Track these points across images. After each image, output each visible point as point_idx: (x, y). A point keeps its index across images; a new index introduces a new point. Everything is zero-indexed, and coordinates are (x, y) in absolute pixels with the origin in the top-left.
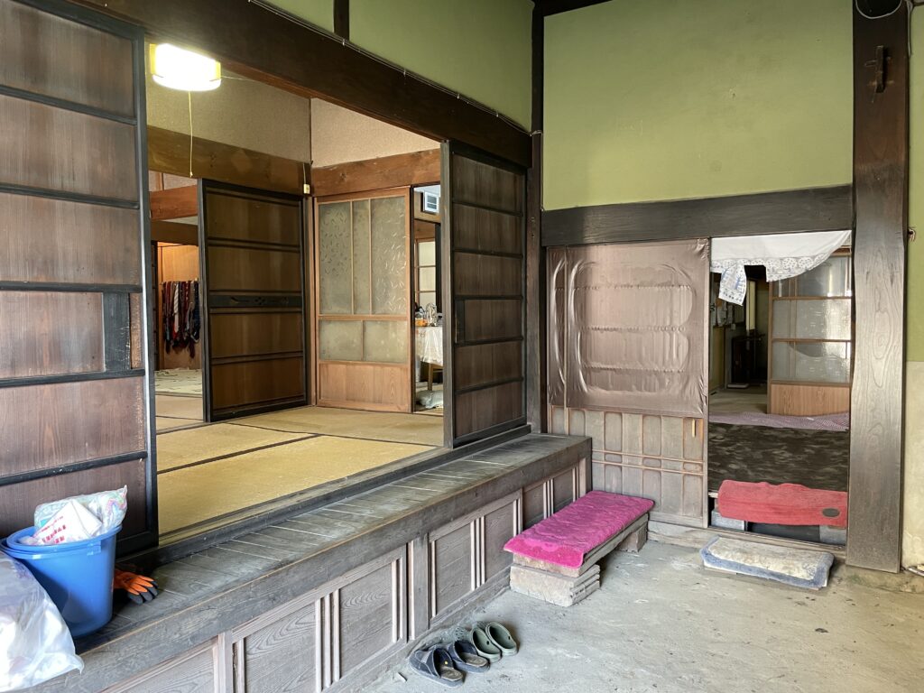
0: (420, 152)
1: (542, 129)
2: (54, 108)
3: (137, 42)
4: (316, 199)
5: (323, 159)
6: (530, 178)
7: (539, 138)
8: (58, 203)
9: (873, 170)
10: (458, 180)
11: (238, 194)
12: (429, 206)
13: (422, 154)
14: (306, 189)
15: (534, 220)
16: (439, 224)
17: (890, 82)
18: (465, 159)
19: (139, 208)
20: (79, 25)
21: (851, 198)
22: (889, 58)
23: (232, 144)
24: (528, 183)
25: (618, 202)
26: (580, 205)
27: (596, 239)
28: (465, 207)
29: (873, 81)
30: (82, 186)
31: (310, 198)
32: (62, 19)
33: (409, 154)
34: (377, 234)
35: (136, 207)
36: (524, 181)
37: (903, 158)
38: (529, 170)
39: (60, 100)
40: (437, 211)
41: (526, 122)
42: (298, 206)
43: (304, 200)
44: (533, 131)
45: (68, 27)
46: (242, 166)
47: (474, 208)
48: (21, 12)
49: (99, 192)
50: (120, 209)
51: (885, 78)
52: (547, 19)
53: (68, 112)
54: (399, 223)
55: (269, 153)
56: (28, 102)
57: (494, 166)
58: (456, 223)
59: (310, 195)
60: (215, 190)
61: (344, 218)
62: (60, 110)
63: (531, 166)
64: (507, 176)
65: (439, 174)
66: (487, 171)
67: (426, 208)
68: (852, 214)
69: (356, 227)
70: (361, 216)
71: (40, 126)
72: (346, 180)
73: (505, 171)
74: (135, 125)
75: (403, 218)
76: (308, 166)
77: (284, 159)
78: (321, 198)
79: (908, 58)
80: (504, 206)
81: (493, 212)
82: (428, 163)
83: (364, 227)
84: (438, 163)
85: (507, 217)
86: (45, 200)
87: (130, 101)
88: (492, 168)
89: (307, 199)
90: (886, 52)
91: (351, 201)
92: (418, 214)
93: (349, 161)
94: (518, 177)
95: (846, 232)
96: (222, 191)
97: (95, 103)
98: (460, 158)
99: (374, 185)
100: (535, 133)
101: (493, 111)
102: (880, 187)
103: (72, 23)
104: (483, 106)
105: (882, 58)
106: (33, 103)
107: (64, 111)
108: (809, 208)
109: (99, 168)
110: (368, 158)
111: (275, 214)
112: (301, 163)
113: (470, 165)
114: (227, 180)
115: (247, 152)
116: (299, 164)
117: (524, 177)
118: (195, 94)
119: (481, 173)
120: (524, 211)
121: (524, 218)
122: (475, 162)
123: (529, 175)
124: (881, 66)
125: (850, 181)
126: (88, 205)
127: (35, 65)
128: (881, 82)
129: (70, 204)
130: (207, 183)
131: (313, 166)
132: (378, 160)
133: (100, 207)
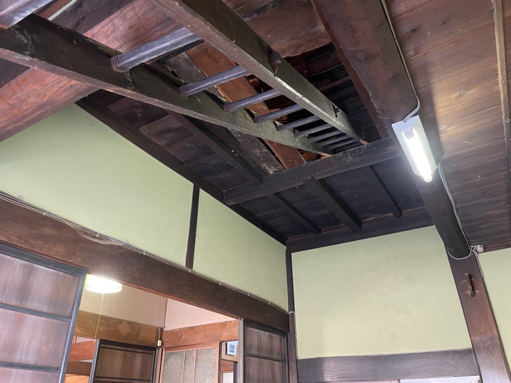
0: (226, 322)
1: (294, 310)
2: (27, 315)
3: (82, 277)
4: (164, 349)
5: (170, 325)
6: (289, 339)
7: (293, 315)
8: (14, 370)
9: (481, 340)
10: (248, 342)
11: (119, 348)
12: (230, 351)
13: (228, 323)
14: (159, 343)
15: (293, 365)
16: (237, 363)
17: (477, 291)
18: (252, 329)
19: (60, 372)
20: (54, 271)
21: (474, 356)
22: (473, 279)
23: (121, 318)
24: (288, 342)
25: (342, 355)
26: (319, 357)
27: (331, 379)
28: (252, 358)
29: (468, 290)
30: (31, 360)
31: (161, 349)
32: (45, 268)
33: (220, 323)
34: (198, 371)
35: (59, 371)
36: (286, 341)
37: (496, 334)
38: (288, 333)
39: (32, 310)
40: (235, 354)
41: (285, 306)
42: (153, 354)
43: (157, 349)
44: (289, 312)
45: (48, 271)
46: (124, 330)
47: (257, 359)
48: (25, 266)
49: (40, 363)
50: (49, 373)
51: (473, 289)
52: (293, 254)
53: (35, 316)
54: (212, 365)
55: (141, 323)
56: (15, 312)
57: (268, 332)
58: (247, 369)
59: (161, 347)
60: (106, 346)
61: (179, 362)
62: (31, 316)
63: (289, 331)
64: (276, 337)
65: (237, 334)
66: (265, 335)
67: (228, 352)
68: (477, 366)
69: (186, 367)
70: (190, 360)
71: (18, 325)
72: (183, 338)
73: (275, 335)
74: (70, 322)
75: (215, 362)
76: (162, 329)
77: (149, 326)
78: (167, 349)
79: (483, 279)
80: (275, 356)
81: (269, 361)
82: (230, 328)
83: (191, 367)
84: (237, 328)
85: (277, 363)
86: (7, 369)
87: (71, 309)
88: (267, 333)
89: (159, 349)
90: (470, 277)
91: (185, 350)
92: (224, 356)
93: (186, 326)
94: (282, 337)
95: (476, 376)
96: (110, 346)
97: (51, 311)
98: (249, 328)
99: (199, 341)
100: (290, 312)
101: (268, 302)
102: (488, 349)
103: (50, 270)
104: (262, 299)
105: (469, 279)
106: (18, 313)
107: (33, 316)
108: (452, 362)
109: (43, 348)
110: (197, 325)
111: (138, 359)
112: (158, 328)
113: (254, 332)
114: (114, 340)
115: (129, 323)
116: (157, 328)
117: (285, 338)
118: (106, 295)
119: (261, 337)
120: (286, 359)
121: (287, 364)
122: (258, 330)
123: (289, 336)
124: (470, 284)
125: (471, 346)
126: (31, 371)
127: (24, 292)
128: (472, 292)
129: (21, 371)
130: (102, 342)
131: (165, 329)
132: (203, 326)
133: (37, 372)
